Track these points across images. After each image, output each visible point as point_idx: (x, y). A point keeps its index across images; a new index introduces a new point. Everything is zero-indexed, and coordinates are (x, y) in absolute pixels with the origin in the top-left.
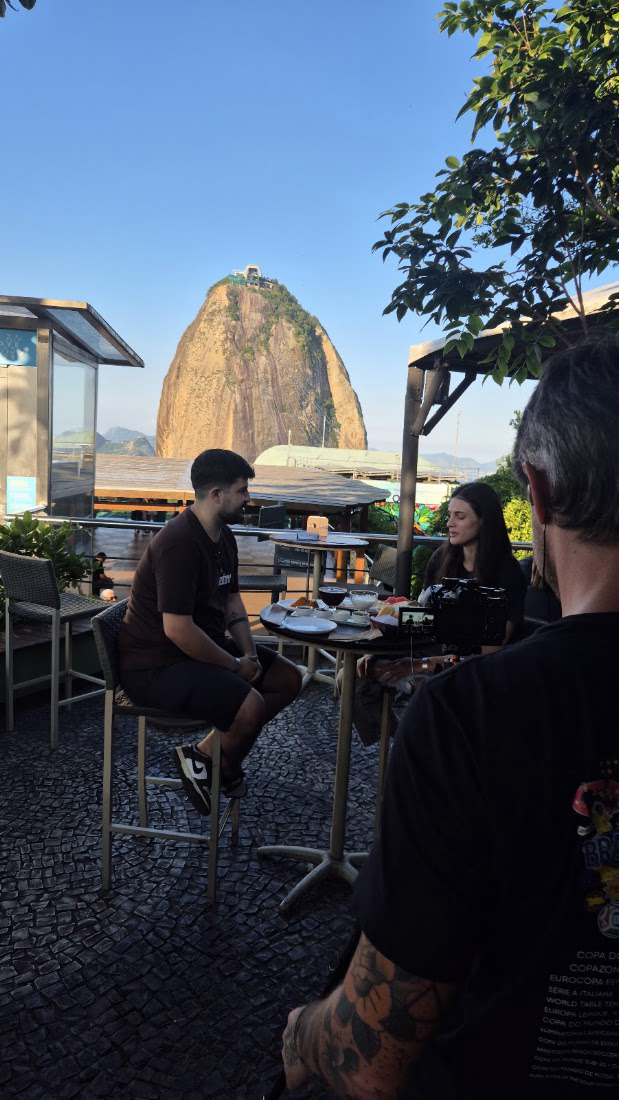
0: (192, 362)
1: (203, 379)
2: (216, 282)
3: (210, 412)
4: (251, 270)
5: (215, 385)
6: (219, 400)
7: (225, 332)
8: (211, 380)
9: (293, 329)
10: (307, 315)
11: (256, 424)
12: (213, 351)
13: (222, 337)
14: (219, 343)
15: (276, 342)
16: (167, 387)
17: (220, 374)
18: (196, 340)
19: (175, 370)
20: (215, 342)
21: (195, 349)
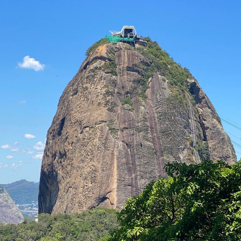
7: (106, 86)
12: (96, 103)
13: (104, 91)
14: (101, 97)
15: (153, 93)
16: (50, 138)
17: (103, 124)
18: (79, 94)
19: (59, 122)
20: (98, 96)
21: (79, 102)
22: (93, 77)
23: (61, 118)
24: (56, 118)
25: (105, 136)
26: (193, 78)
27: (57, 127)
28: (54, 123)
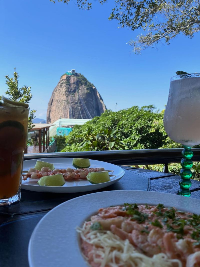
0: (56, 98)
1: (60, 103)
2: (63, 75)
3: (62, 112)
4: (74, 71)
5: (63, 104)
6: (65, 108)
7: (66, 89)
8: (62, 103)
9: (86, 87)
10: (90, 83)
11: (76, 115)
12: (62, 94)
13: (65, 90)
14: (64, 92)
15: (81, 91)
16: (49, 106)
17: (65, 101)
18: (57, 91)
19: (51, 100)
20: (63, 92)
21: (57, 94)
22: (62, 86)
23: (52, 99)
24: (51, 99)
25: (65, 105)
26: (95, 87)
27: (51, 102)
28: (50, 101)
